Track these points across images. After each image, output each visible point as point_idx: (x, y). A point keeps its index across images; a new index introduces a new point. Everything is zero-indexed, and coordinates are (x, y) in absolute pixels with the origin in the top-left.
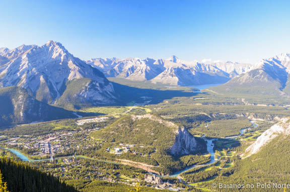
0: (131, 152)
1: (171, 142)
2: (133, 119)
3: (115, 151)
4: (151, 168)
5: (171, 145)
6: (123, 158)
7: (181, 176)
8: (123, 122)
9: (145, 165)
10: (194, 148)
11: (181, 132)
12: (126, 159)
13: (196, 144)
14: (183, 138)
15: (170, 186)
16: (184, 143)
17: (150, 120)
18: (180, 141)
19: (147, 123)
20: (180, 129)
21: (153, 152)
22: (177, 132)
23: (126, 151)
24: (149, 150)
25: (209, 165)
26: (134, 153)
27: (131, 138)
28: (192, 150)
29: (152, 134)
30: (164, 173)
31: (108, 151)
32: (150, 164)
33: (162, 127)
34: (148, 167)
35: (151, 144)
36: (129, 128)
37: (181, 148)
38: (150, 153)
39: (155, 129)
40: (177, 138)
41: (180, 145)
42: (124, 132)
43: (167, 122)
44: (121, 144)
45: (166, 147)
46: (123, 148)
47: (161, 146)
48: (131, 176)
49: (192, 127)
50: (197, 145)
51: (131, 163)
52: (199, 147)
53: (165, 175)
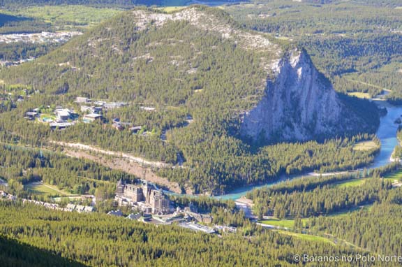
0: (105, 120)
1: (246, 99)
2: (139, 24)
3: (55, 117)
4: (156, 171)
5: (245, 107)
6: (72, 138)
7: (251, 198)
8: (105, 33)
9: (139, 160)
10: (330, 124)
11: (290, 67)
12: (82, 141)
13: (337, 111)
14: (294, 89)
15: (191, 219)
16: (296, 103)
17: (193, 29)
18: (284, 96)
19: (182, 36)
20: (285, 58)
21: (179, 125)
22: (275, 66)
23: (90, 117)
24: (166, 119)
25: (363, 172)
26: (116, 126)
27: (120, 83)
28: (320, 128)
29: (192, 71)
30: (196, 186)
31: (32, 118)
32: (154, 158)
33: (229, 51)
34: (145, 167)
35: (182, 101)
36: (121, 53)
37: (282, 119)
38: (166, 128)
39: (205, 58)
40: (271, 86)
41: (280, 109)
42: (104, 65)
43: (248, 36)
44: (80, 99)
45: (227, 111)
46: (84, 109)
47: (212, 108)
48: (75, 187)
49: (352, 70)
50: (343, 115)
51: (95, 154)
52: (347, 120)
53: (197, 192)
